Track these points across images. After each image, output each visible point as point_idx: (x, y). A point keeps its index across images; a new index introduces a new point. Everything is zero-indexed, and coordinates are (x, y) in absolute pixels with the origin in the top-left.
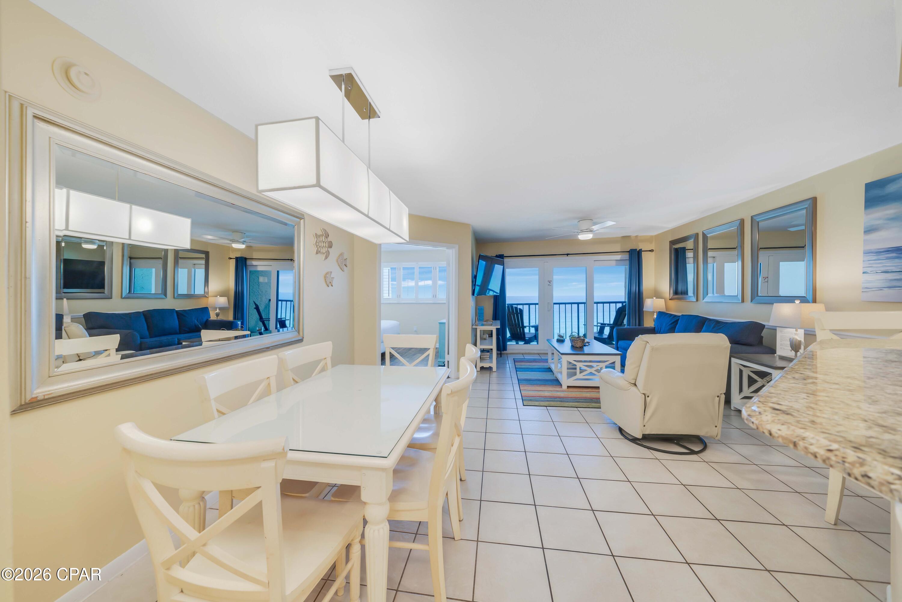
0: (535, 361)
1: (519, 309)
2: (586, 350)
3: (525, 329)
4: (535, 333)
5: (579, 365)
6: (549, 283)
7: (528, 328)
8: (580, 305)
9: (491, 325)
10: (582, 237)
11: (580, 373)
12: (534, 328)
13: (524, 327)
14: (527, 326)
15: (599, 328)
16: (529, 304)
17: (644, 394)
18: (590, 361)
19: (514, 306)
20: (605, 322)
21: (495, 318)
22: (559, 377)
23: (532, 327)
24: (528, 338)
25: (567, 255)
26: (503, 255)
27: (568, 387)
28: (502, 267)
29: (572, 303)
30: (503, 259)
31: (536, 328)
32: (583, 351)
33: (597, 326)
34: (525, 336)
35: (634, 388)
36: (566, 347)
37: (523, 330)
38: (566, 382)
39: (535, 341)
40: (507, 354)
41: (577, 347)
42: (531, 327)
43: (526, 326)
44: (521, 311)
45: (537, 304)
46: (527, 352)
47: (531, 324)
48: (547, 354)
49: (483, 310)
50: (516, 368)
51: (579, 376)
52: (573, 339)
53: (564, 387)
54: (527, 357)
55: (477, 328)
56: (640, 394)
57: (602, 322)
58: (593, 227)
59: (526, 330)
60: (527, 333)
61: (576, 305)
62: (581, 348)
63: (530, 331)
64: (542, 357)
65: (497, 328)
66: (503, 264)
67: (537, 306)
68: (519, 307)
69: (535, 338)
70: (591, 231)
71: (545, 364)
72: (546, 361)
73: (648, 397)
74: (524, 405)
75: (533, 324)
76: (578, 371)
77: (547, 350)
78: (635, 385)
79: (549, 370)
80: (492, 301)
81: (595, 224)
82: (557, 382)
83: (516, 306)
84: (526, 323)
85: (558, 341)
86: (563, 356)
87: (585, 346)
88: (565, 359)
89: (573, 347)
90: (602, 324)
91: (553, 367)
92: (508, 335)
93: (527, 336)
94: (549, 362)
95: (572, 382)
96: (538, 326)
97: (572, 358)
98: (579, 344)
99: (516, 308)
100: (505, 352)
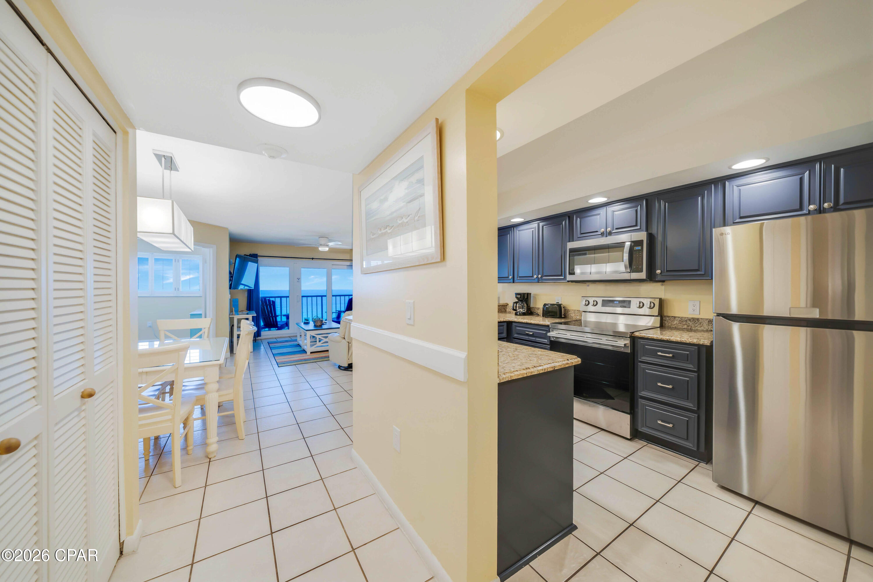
0: (287, 341)
1: (272, 301)
2: (324, 327)
3: (277, 318)
4: (287, 321)
5: (320, 336)
6: (298, 280)
7: (280, 317)
8: (323, 297)
9: (248, 314)
10: (321, 249)
11: (319, 341)
12: (285, 317)
13: (276, 316)
14: (280, 315)
15: (337, 314)
16: (281, 297)
17: (348, 342)
18: (327, 334)
19: (267, 299)
20: (341, 310)
21: (249, 308)
22: (305, 348)
23: (284, 315)
24: (280, 325)
25: (313, 259)
26: (257, 254)
27: (311, 353)
28: (257, 264)
29: (317, 296)
30: (257, 258)
31: (288, 317)
32: (322, 327)
33: (336, 313)
34: (277, 324)
35: (344, 340)
36: (311, 326)
37: (276, 319)
38: (309, 349)
39: (286, 328)
40: (261, 340)
41: (317, 326)
42: (282, 316)
43: (278, 315)
44: (274, 302)
45: (288, 297)
46: (279, 336)
47: (283, 314)
48: (297, 336)
49: (238, 302)
50: (270, 348)
51: (318, 344)
52: (315, 321)
53: (308, 353)
54: (279, 340)
55: (234, 317)
56: (345, 342)
57: (340, 310)
58: (329, 243)
59: (279, 319)
60: (280, 321)
61: (320, 297)
62: (321, 326)
63: (281, 320)
64: (293, 339)
65: (252, 316)
66: (257, 262)
67: (288, 298)
68: (271, 299)
69: (286, 325)
70: (327, 246)
71: (296, 342)
72: (296, 340)
73: (350, 343)
74: (279, 367)
75: (284, 313)
76: (318, 340)
77: (296, 333)
78: (344, 338)
79: (299, 345)
80: (246, 294)
81: (331, 241)
82: (304, 351)
83: (269, 299)
84: (278, 312)
85: (305, 323)
86: (307, 332)
87: (323, 325)
88: (309, 334)
89: (315, 326)
90: (339, 311)
91: (301, 343)
92: (262, 324)
93: (279, 325)
94: (298, 340)
95: (314, 349)
96: (289, 315)
97: (313, 333)
98: (319, 324)
99: (269, 301)
100: (259, 338)
